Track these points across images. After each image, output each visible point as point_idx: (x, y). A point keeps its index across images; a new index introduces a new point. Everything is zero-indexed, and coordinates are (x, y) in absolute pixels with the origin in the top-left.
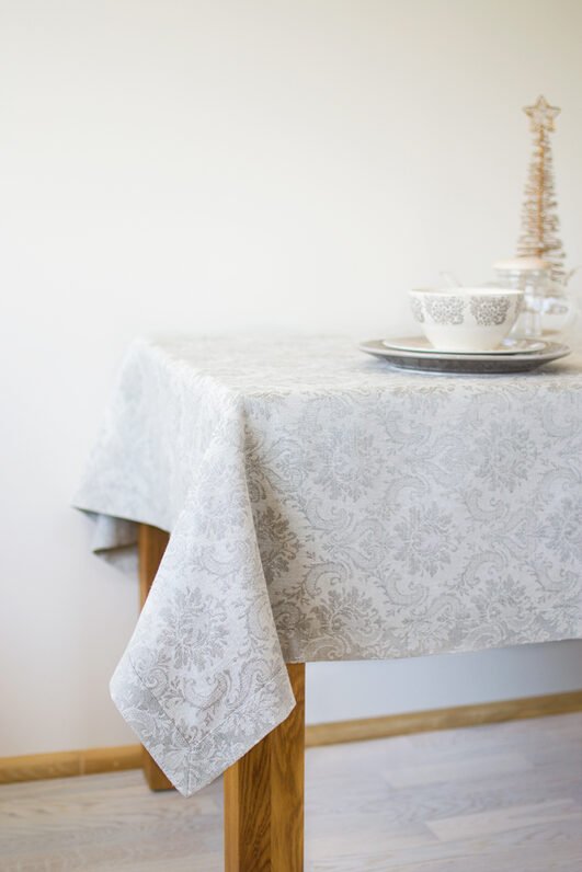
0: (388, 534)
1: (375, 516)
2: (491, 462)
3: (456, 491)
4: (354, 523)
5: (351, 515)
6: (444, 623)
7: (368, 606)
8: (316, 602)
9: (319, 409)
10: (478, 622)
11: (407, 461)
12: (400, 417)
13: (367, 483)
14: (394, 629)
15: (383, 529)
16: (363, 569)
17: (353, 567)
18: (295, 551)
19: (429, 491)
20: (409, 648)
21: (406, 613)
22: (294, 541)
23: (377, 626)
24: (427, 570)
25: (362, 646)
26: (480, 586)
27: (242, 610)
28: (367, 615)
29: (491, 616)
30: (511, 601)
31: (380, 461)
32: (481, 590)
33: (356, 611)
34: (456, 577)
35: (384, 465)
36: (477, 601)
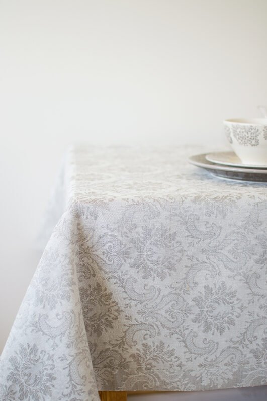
0: (187, 304)
1: (178, 291)
3: (240, 274)
4: (161, 295)
5: (159, 290)
6: (230, 368)
7: (172, 354)
8: (133, 351)
9: (134, 212)
10: (255, 366)
11: (203, 251)
12: (198, 219)
13: (171, 267)
14: (191, 370)
15: (184, 301)
16: (169, 329)
17: (161, 328)
18: (116, 314)
19: (220, 274)
20: (203, 384)
21: (201, 360)
22: (116, 308)
23: (179, 368)
24: (217, 330)
25: (168, 381)
26: (257, 342)
27: (66, 363)
28: (172, 361)
31: (182, 251)
32: (258, 344)
33: (163, 358)
34: (239, 335)
35: (185, 254)
36: (255, 352)
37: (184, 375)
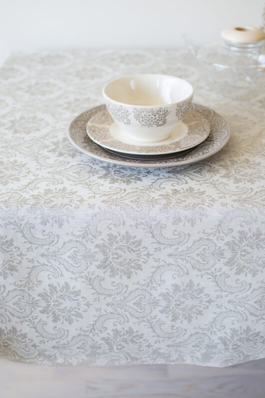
0: (33, 298)
1: (22, 288)
2: (110, 259)
3: (82, 277)
4: (7, 291)
5: (4, 287)
6: (82, 351)
7: (25, 337)
10: (107, 351)
11: (43, 255)
12: (33, 228)
13: (12, 269)
14: (46, 351)
15: (30, 296)
16: (18, 317)
17: (11, 316)
19: (62, 275)
20: (58, 362)
21: (54, 343)
23: (34, 348)
24: (66, 320)
25: (25, 357)
26: (107, 332)
28: (26, 342)
29: (118, 349)
30: (132, 341)
31: (21, 255)
32: (108, 334)
33: (17, 339)
34: (88, 326)
35: (25, 257)
36: (106, 340)
37: (39, 354)
